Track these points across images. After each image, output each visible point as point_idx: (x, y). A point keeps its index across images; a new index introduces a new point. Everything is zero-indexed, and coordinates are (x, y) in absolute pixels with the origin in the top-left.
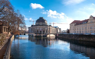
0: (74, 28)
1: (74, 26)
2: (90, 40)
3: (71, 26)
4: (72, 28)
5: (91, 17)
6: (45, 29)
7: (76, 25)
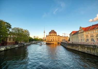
4: (71, 37)
6: (55, 38)
7: (73, 35)
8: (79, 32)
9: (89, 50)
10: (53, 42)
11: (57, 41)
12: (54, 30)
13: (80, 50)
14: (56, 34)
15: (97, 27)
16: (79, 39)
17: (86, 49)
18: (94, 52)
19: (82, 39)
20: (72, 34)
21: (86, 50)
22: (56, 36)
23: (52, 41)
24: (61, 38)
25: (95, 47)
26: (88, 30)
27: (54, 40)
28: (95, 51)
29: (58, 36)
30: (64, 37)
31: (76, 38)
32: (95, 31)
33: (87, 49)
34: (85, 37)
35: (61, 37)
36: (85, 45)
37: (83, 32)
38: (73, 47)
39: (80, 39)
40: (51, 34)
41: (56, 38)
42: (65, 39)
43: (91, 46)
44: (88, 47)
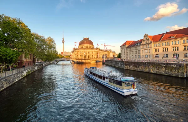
0: (125, 52)
1: (125, 49)
2: (138, 70)
3: (122, 49)
4: (124, 52)
5: (146, 36)
6: (91, 53)
7: (128, 47)
8: (143, 43)
9: (170, 71)
10: (89, 61)
11: (95, 58)
12: (88, 39)
13: (152, 71)
14: (92, 46)
15: (175, 37)
16: (141, 54)
17: (164, 69)
18: (176, 73)
19: (148, 54)
20: (127, 45)
21: (163, 71)
22: (93, 48)
23: (87, 58)
24: (101, 54)
25: (179, 66)
26: (160, 41)
27: (91, 56)
28: (180, 71)
29: (97, 48)
30: (105, 51)
31: (134, 53)
32: (171, 42)
33: (166, 70)
34: (153, 51)
35: (101, 50)
36: (162, 63)
37: (151, 43)
38: (138, 67)
39: (144, 54)
40: (85, 46)
41: (94, 52)
42: (106, 55)
43: (172, 64)
44: (168, 67)
